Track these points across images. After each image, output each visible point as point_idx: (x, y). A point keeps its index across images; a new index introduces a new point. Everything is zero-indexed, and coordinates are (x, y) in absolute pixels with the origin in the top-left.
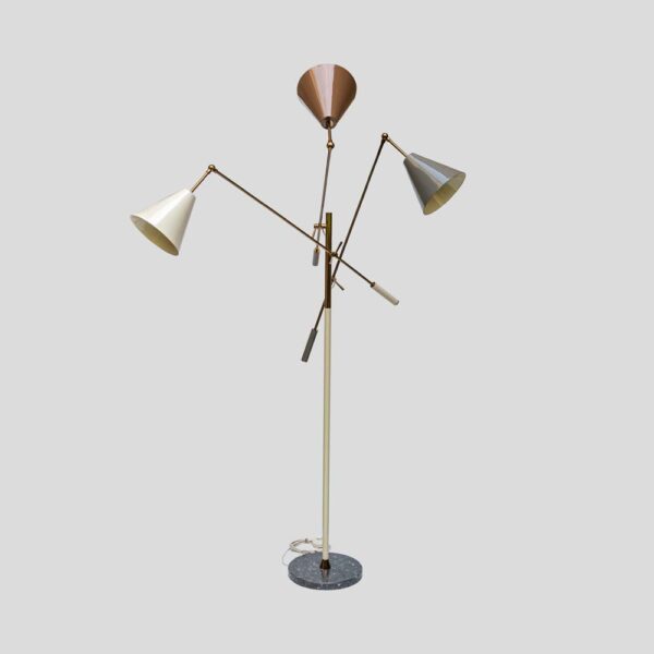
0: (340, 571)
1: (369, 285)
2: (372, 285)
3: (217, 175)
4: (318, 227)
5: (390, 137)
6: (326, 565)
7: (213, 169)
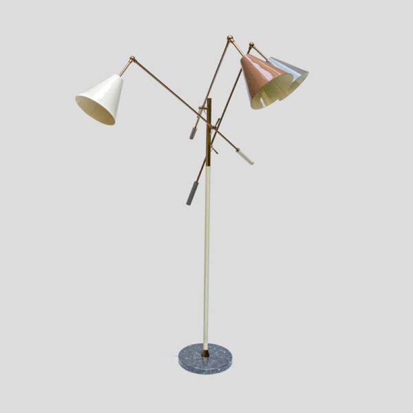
0: (217, 358)
1: (235, 150)
2: (238, 150)
3: (136, 64)
4: (202, 108)
5: (255, 45)
6: (206, 354)
7: (134, 60)
